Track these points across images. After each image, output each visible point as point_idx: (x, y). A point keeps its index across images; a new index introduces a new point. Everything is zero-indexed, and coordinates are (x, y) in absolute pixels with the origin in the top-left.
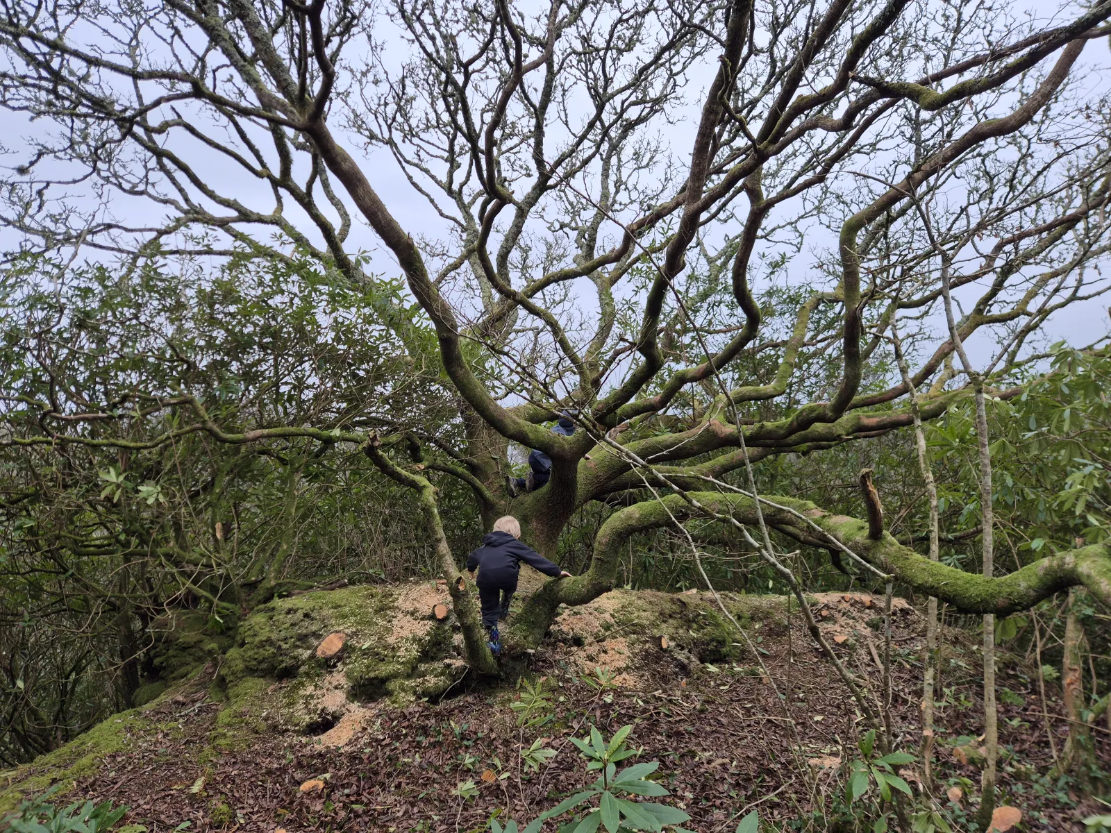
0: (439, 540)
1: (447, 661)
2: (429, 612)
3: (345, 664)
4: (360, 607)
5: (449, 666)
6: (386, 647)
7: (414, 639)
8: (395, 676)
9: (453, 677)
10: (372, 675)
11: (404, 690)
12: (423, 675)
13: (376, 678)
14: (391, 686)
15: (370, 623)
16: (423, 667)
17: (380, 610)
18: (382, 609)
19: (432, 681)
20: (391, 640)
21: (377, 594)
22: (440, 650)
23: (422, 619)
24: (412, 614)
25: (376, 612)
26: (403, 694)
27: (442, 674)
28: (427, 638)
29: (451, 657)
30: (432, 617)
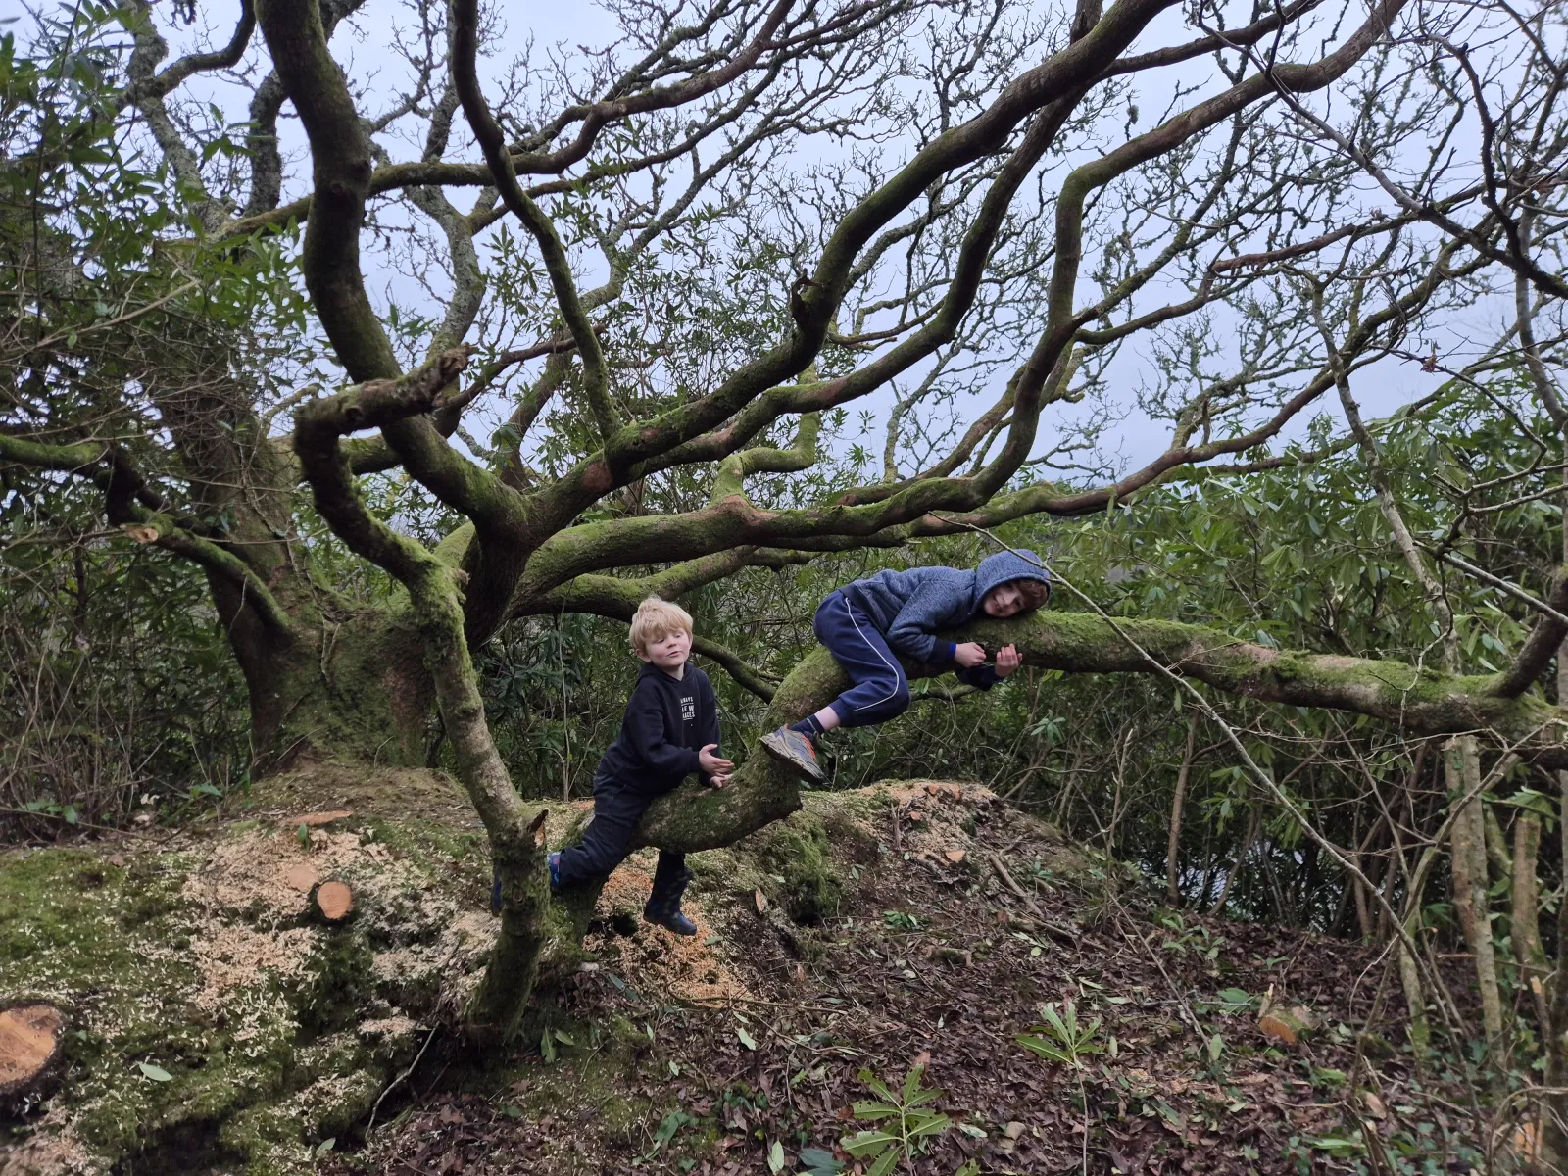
0: (470, 715)
1: (369, 1027)
2: (301, 904)
3: (72, 1101)
4: (69, 915)
5: (376, 1038)
6: (198, 1023)
7: (275, 985)
8: (247, 1098)
9: (388, 1067)
10: (174, 1115)
11: (276, 1137)
12: (309, 1078)
13: (190, 1121)
14: (236, 1134)
15: (118, 961)
16: (306, 1057)
17: (145, 915)
18: (146, 914)
19: (338, 1090)
20: (206, 1000)
21: (114, 871)
22: (345, 1001)
23: (285, 926)
24: (250, 916)
25: (128, 924)
26: (276, 1150)
27: (357, 1064)
28: (311, 977)
29: (378, 1014)
30: (312, 916)
